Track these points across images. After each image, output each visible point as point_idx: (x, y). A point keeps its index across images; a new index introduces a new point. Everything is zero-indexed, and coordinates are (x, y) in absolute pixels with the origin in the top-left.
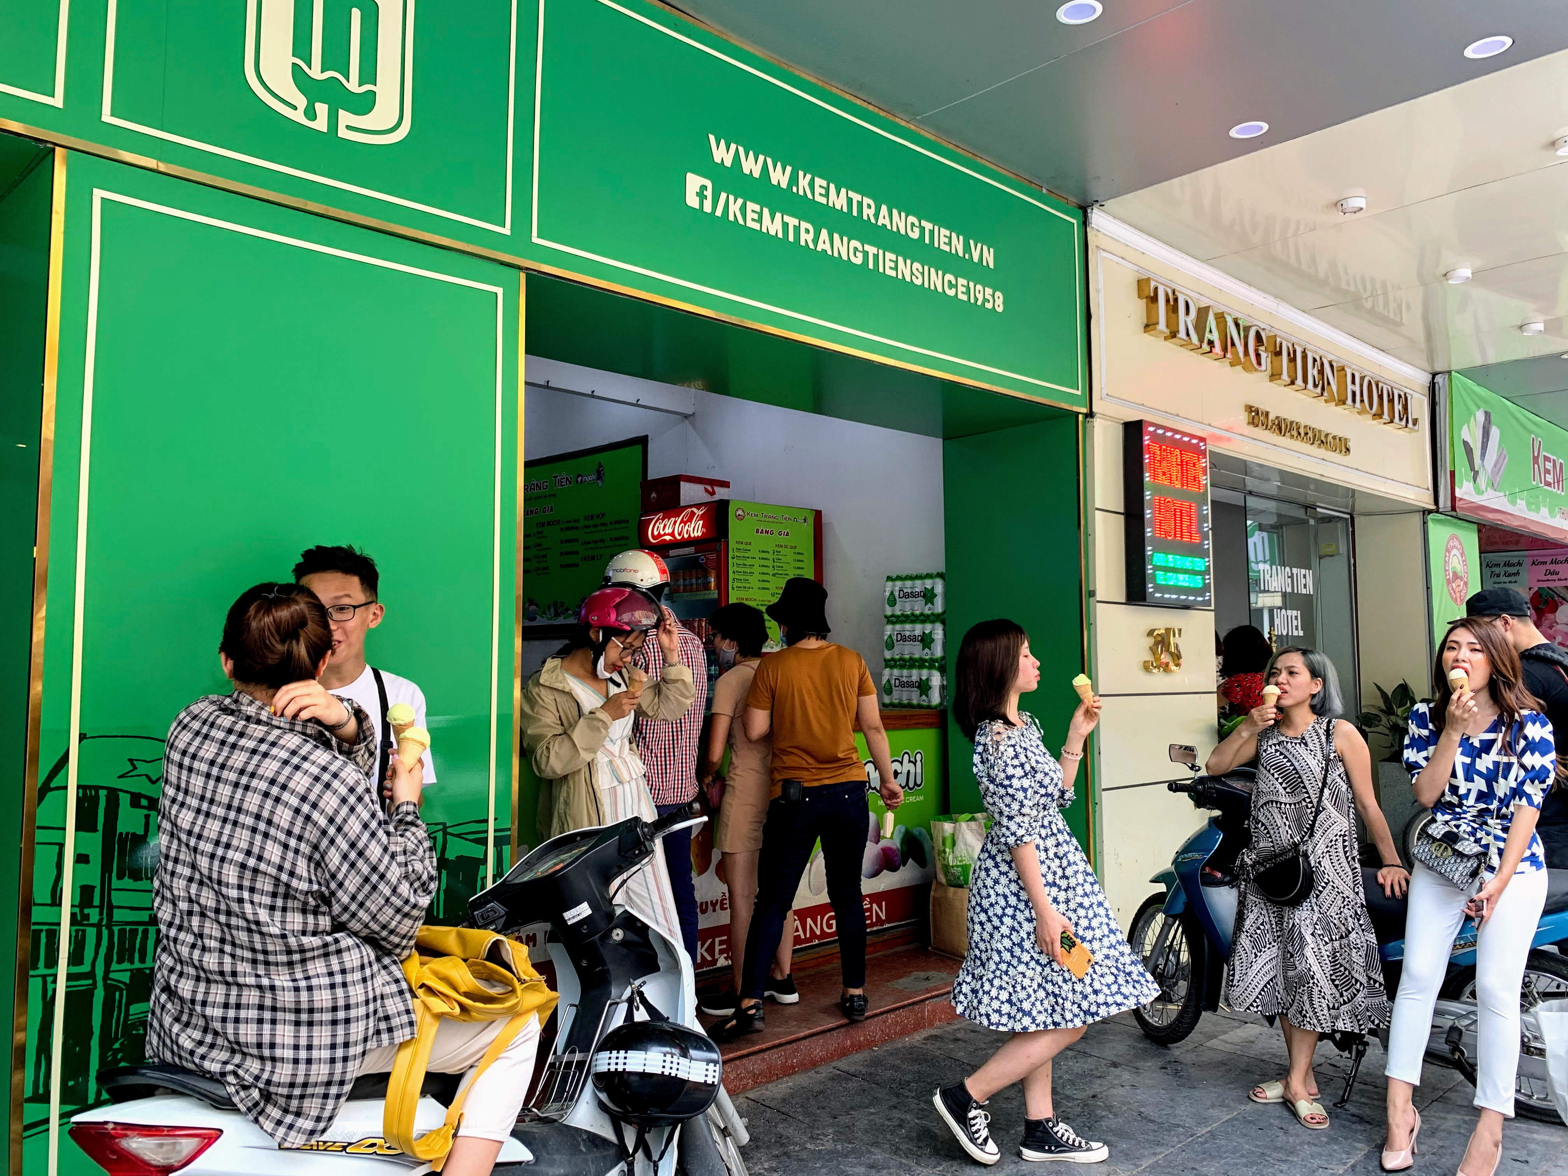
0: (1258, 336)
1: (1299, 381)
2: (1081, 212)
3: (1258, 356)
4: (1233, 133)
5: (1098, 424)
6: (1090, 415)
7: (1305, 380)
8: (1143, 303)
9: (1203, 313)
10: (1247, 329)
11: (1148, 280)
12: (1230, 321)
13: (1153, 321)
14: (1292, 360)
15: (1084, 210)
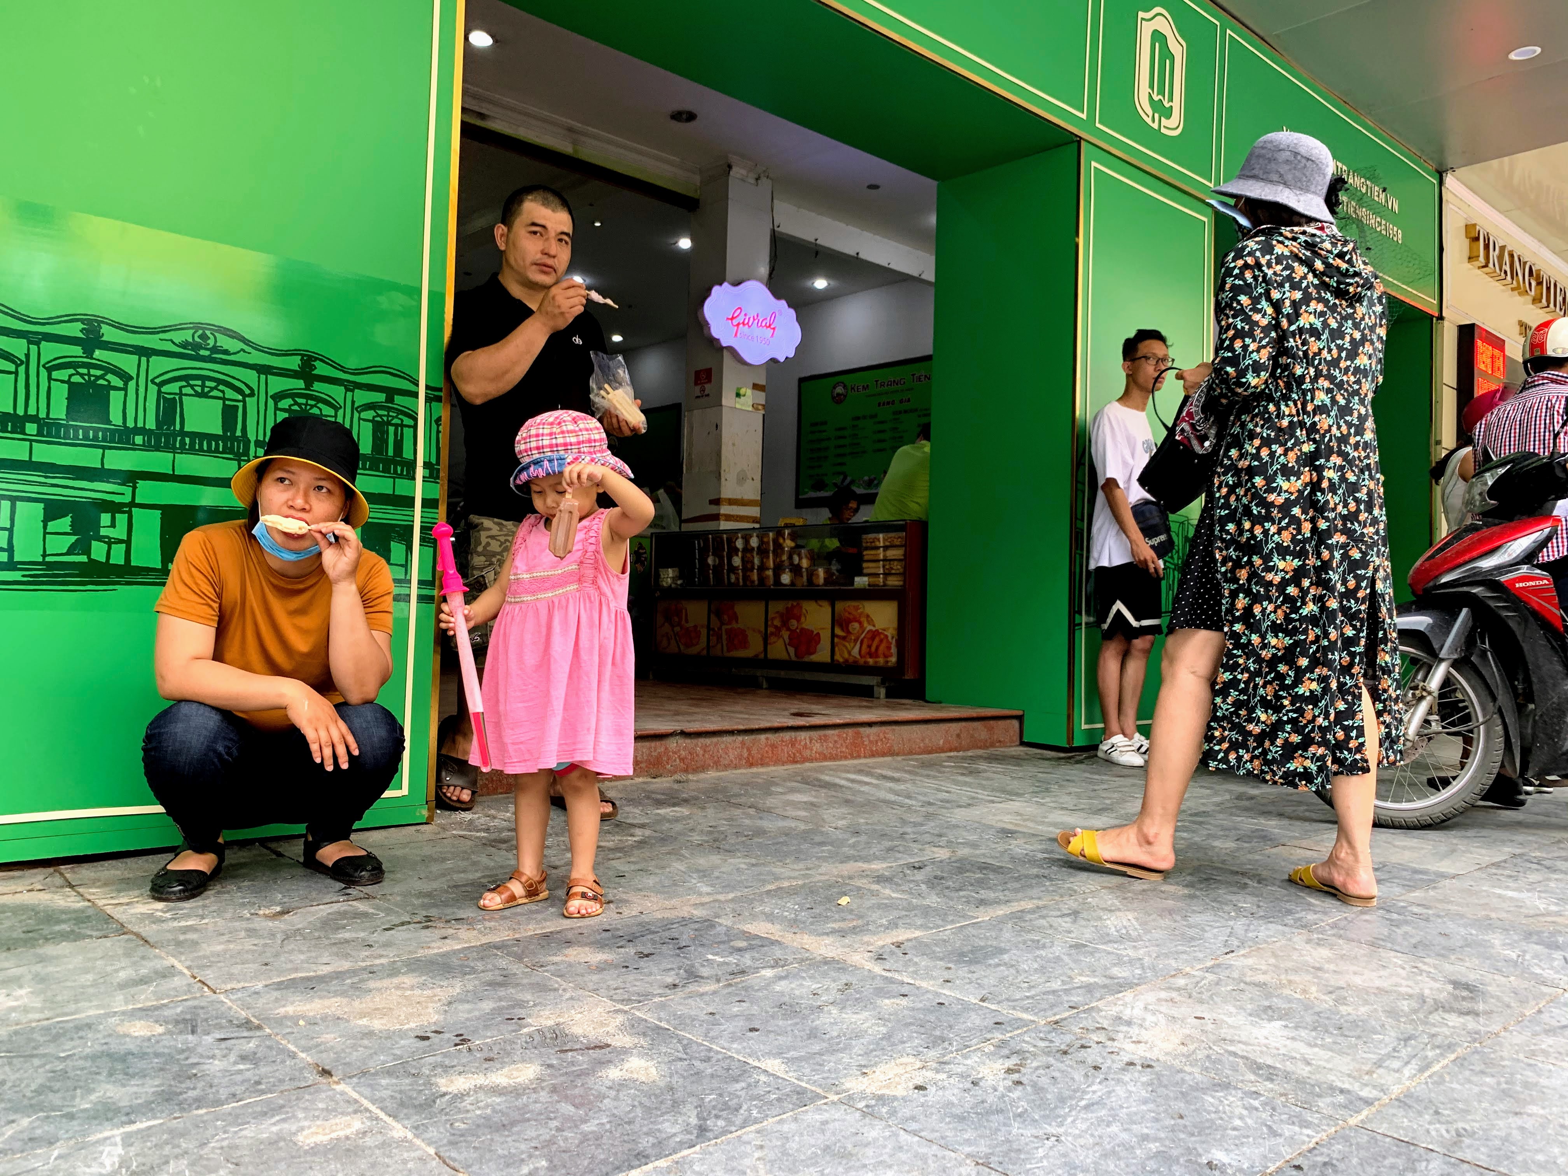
0: (1531, 268)
1: (1552, 305)
2: (1438, 176)
3: (1530, 284)
4: (1513, 56)
5: (1446, 323)
6: (1441, 318)
7: (1555, 305)
8: (1467, 241)
9: (1503, 248)
10: (1525, 263)
11: (1475, 225)
12: (1516, 259)
13: (1475, 254)
14: (1548, 289)
15: (1440, 175)
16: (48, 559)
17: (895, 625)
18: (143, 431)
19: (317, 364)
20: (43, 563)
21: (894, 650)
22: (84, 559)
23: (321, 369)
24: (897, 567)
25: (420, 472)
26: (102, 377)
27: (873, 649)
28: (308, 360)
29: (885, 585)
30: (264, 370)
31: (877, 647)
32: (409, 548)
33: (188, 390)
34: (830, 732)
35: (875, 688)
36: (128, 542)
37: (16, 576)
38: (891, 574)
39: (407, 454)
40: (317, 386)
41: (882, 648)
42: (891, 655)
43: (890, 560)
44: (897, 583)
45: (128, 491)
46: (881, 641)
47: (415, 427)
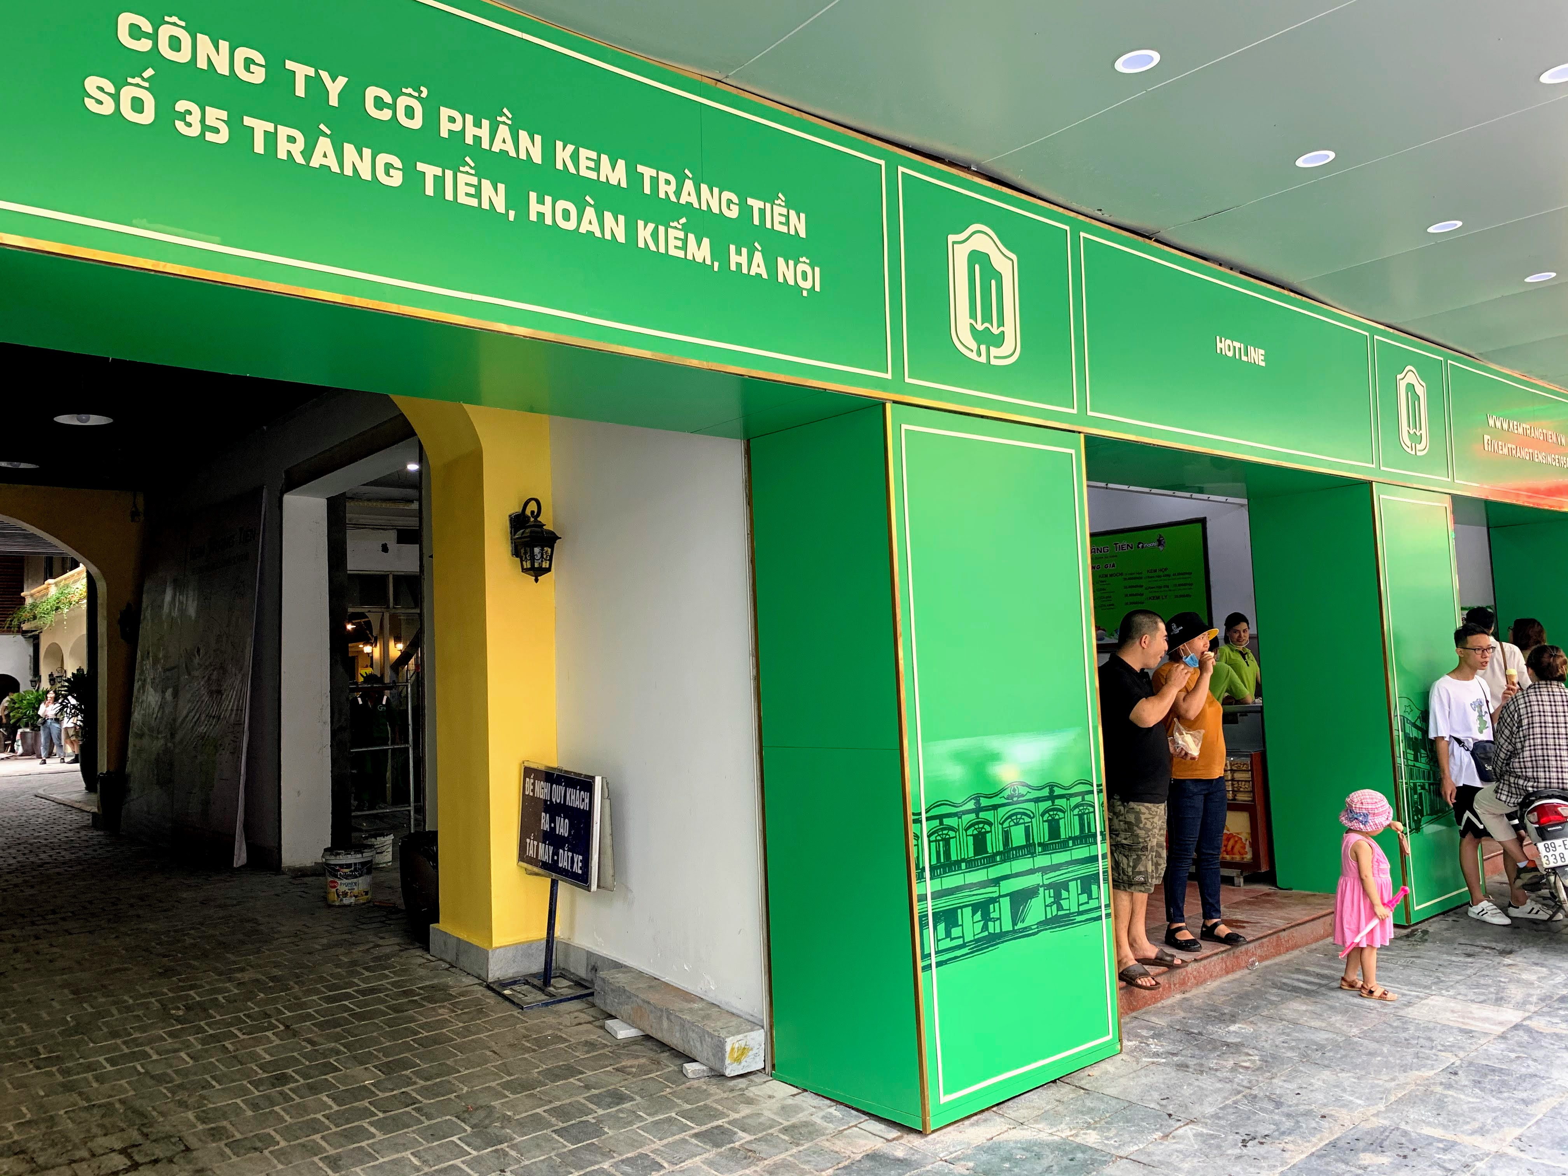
16: (976, 937)
17: (1249, 831)
18: (999, 853)
19: (1055, 788)
20: (974, 940)
21: (1248, 848)
22: (986, 933)
23: (1058, 791)
24: (1247, 786)
25: (1099, 838)
26: (983, 828)
27: (1229, 847)
28: (1051, 786)
29: (1234, 799)
30: (1037, 800)
31: (1233, 848)
32: (1099, 887)
33: (1012, 823)
34: (1264, 940)
35: (1236, 879)
36: (1000, 919)
37: (965, 950)
38: (1239, 791)
39: (1093, 830)
40: (1057, 802)
41: (1238, 846)
42: (1246, 853)
43: (1238, 781)
44: (1246, 799)
45: (996, 889)
46: (1236, 842)
47: (1094, 812)
